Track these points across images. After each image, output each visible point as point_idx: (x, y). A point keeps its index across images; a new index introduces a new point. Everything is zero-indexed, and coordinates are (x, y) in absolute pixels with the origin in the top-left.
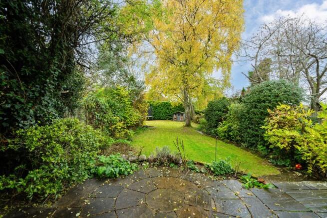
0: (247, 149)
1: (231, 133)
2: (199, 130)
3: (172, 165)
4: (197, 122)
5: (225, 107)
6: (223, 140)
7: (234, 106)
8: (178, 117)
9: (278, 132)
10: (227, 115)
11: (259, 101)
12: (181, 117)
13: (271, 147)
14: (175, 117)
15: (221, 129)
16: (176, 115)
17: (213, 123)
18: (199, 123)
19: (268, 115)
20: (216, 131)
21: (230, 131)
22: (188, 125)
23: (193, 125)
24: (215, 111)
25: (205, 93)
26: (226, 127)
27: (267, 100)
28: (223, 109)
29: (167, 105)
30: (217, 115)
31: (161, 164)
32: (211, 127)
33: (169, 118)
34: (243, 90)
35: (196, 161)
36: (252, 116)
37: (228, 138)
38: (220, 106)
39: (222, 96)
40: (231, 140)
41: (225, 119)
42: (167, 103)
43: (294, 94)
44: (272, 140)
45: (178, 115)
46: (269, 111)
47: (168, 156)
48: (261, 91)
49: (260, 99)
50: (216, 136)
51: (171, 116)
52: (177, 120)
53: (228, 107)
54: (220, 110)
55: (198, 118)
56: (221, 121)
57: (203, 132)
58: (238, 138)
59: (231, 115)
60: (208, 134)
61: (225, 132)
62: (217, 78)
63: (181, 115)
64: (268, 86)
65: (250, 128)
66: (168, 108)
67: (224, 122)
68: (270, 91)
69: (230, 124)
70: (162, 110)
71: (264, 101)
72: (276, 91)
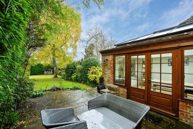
0: (84, 83)
1: (77, 78)
2: (62, 79)
3: (58, 90)
4: (60, 74)
5: (75, 67)
6: (74, 81)
7: (79, 67)
8: (48, 72)
9: (92, 76)
10: (76, 70)
11: (87, 65)
12: (50, 72)
13: (90, 81)
14: (45, 72)
15: (73, 77)
16: (46, 71)
17: (69, 74)
18: (61, 75)
19: (89, 70)
20: (71, 78)
21: (77, 77)
22: (56, 77)
23: (58, 76)
24: (70, 69)
25: (65, 60)
26: (75, 76)
27: (89, 64)
28: (74, 68)
29: (40, 66)
30: (71, 70)
31: (54, 90)
32: (69, 76)
33: (42, 73)
34: (82, 59)
35: (66, 88)
36: (85, 71)
37: (76, 81)
38: (72, 66)
39: (73, 62)
40: (78, 81)
41: (75, 72)
42: (39, 64)
43: (97, 63)
44: (90, 78)
45: (47, 71)
46: (89, 69)
47: (56, 88)
48: (87, 61)
49: (87, 64)
50: (71, 80)
51: (43, 72)
52: (47, 74)
53: (76, 67)
54: (72, 68)
55: (60, 72)
56: (73, 73)
57: (64, 79)
58: (80, 80)
59: (77, 70)
60: (67, 80)
61: (75, 78)
62: (70, 52)
63: (49, 71)
64: (89, 59)
65: (84, 75)
66: (40, 67)
67: (75, 73)
68: (90, 61)
69: (77, 74)
70: (36, 68)
71: (88, 65)
72: (92, 61)
